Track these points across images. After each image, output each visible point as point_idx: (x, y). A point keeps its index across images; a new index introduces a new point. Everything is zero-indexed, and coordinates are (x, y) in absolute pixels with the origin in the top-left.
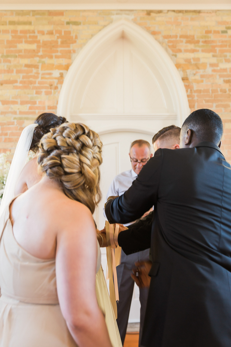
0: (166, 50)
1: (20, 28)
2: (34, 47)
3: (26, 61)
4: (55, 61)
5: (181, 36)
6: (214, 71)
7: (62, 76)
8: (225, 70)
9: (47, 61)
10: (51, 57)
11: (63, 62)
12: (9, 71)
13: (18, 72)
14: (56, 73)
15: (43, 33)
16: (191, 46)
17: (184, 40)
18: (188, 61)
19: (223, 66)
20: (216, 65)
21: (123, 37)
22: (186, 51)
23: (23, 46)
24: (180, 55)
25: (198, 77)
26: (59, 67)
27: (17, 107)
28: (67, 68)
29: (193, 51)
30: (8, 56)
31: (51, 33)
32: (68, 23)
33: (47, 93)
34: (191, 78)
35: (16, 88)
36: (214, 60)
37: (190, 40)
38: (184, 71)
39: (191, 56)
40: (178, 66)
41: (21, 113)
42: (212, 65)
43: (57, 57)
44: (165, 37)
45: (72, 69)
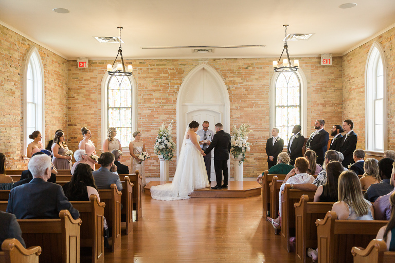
0: (221, 76)
1: (161, 67)
2: (167, 75)
3: (164, 82)
4: (175, 81)
5: (228, 70)
6: (241, 86)
7: (178, 88)
8: (246, 85)
9: (172, 81)
10: (174, 80)
11: (179, 82)
12: (157, 86)
13: (161, 86)
14: (176, 87)
15: (170, 69)
16: (232, 75)
17: (229, 72)
18: (230, 81)
19: (245, 83)
20: (242, 83)
21: (203, 69)
22: (230, 77)
23: (162, 75)
24: (227, 79)
25: (234, 88)
26: (177, 84)
27: (160, 101)
28: (180, 84)
29: (233, 77)
30: (156, 79)
31: (173, 69)
32: (180, 65)
33: (173, 95)
34: (231, 89)
35: (160, 93)
36: (241, 81)
37: (232, 72)
38: (228, 86)
39: (232, 79)
40: (226, 83)
41: (163, 103)
42: (240, 83)
43: (176, 80)
44: (221, 71)
45: (182, 85)
